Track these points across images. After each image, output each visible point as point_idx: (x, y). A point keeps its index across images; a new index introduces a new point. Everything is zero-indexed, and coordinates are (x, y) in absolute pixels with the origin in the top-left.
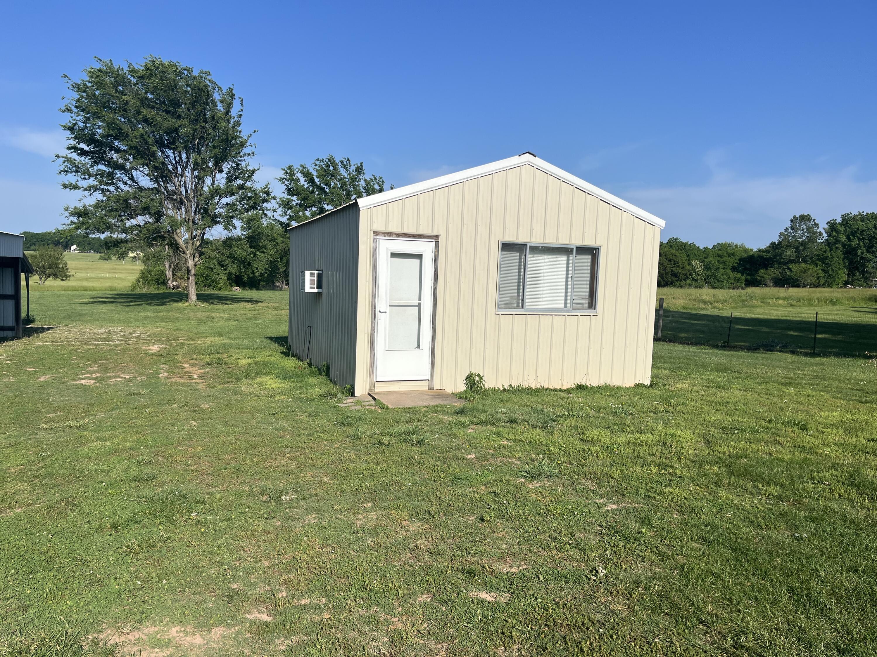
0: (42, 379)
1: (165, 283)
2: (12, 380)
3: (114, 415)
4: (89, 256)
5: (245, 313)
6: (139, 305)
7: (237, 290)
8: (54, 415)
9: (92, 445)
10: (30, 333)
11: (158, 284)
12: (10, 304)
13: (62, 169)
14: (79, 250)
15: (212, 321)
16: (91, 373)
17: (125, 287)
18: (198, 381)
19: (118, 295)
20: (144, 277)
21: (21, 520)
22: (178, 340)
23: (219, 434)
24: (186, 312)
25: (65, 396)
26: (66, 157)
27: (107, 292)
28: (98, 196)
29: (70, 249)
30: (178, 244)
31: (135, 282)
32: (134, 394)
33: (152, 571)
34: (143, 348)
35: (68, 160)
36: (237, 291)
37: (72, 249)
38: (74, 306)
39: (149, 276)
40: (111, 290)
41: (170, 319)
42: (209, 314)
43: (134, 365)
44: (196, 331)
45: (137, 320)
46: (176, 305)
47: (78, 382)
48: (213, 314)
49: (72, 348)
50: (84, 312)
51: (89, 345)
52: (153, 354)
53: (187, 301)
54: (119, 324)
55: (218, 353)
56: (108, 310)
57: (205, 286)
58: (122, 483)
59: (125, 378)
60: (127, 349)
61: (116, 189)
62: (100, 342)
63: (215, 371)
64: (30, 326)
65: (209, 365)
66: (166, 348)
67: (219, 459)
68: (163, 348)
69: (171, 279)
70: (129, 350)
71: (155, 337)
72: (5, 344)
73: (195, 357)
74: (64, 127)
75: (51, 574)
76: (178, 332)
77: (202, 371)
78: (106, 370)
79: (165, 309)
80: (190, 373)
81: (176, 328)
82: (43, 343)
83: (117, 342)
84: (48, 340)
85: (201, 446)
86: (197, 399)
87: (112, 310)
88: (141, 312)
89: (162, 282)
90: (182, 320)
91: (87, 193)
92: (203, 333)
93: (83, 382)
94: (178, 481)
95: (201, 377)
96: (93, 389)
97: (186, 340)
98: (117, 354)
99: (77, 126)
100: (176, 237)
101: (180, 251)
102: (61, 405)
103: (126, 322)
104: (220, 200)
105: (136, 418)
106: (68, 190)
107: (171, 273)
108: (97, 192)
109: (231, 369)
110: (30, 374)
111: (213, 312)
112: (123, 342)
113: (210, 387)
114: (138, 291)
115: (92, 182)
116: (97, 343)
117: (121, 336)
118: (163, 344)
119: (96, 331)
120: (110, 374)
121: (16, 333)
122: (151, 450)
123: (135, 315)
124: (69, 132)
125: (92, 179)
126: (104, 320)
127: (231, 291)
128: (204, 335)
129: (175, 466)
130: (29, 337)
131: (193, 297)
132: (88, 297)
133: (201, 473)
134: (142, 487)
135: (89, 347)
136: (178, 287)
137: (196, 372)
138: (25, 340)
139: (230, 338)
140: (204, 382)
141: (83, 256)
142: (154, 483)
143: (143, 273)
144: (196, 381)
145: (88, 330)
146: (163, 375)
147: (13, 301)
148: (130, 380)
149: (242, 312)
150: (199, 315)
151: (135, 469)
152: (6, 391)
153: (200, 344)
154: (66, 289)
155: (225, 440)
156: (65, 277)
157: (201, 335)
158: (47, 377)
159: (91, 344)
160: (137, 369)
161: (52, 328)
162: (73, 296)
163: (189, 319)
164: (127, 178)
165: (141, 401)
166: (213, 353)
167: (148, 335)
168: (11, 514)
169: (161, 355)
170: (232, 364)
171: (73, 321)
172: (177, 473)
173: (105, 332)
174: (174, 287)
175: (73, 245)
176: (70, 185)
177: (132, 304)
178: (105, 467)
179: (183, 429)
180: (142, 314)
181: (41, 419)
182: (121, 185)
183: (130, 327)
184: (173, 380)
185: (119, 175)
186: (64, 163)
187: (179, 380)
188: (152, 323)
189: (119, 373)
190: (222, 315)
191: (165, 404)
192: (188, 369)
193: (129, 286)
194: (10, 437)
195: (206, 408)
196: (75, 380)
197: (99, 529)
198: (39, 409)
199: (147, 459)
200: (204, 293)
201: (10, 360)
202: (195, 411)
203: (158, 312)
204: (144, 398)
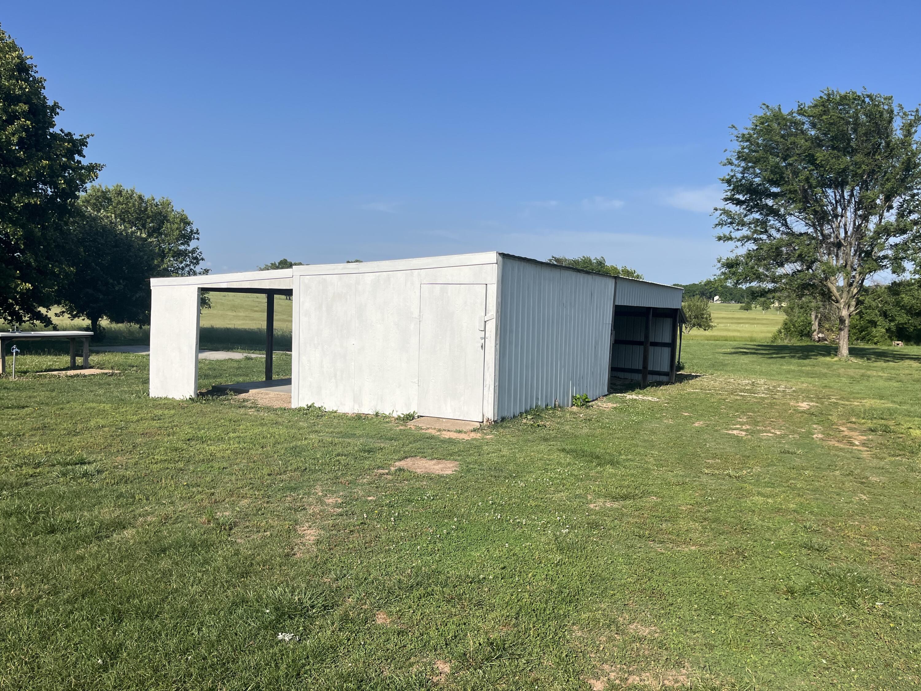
0: (696, 425)
1: (809, 335)
2: (671, 422)
3: (770, 472)
4: (730, 307)
5: (911, 373)
6: (781, 357)
7: (898, 344)
8: (713, 461)
9: (754, 499)
10: (682, 379)
11: (801, 336)
12: (667, 351)
13: (717, 223)
14: (721, 300)
15: (868, 380)
16: (742, 424)
17: (766, 338)
18: (860, 448)
19: (759, 346)
20: (787, 328)
21: (697, 558)
22: (830, 398)
23: (898, 516)
24: (835, 367)
25: (720, 444)
26: (724, 210)
27: (747, 343)
28: (751, 246)
29: (713, 300)
30: (831, 292)
31: (777, 334)
32: (789, 452)
33: (838, 653)
34: (792, 404)
35: (726, 212)
36: (899, 346)
37: (715, 300)
38: (717, 355)
39: (792, 327)
40: (751, 341)
41: (816, 374)
42: (863, 371)
43: (783, 421)
44: (849, 390)
45: (779, 374)
46: (822, 359)
47: (730, 432)
48: (869, 373)
49: (720, 397)
50: (726, 362)
51: (735, 395)
52: (803, 412)
53: (836, 355)
54: (762, 377)
55: (882, 419)
56: (750, 361)
57: (857, 339)
58: (791, 546)
59: (776, 434)
60: (774, 403)
61: (768, 237)
62: (746, 394)
63: (881, 440)
64: (680, 373)
65: (872, 431)
66: (817, 406)
67: (902, 546)
68: (814, 406)
69: (817, 330)
70: (777, 405)
71: (802, 393)
72: (661, 388)
73: (854, 420)
74: (723, 180)
75: (733, 621)
76: (827, 390)
77: (865, 438)
78: (756, 423)
79: (811, 364)
80: (850, 438)
81: (824, 385)
82: (693, 389)
83: (762, 395)
84: (697, 387)
85: (878, 525)
86: (863, 470)
87: (753, 361)
88: (784, 365)
89: (806, 333)
90: (831, 377)
91: (739, 244)
92: (858, 393)
93: (735, 432)
94: (855, 560)
95: (864, 445)
96: (745, 441)
97: (839, 399)
98: (764, 408)
99: (734, 178)
100: (830, 285)
101: (833, 300)
102: (718, 452)
103: (768, 374)
104: (887, 239)
105: (794, 479)
106: (722, 241)
107: (817, 323)
108: (750, 242)
109: (901, 440)
110: (686, 418)
111: (869, 370)
112: (768, 396)
113: (877, 458)
114: (779, 343)
115: (745, 232)
116: (743, 394)
117: (765, 389)
118: (813, 401)
119: (740, 381)
120: (761, 428)
121: (670, 379)
122: (818, 518)
123: (777, 368)
124: (726, 185)
125: (745, 229)
126: (746, 370)
127: (891, 345)
128: (860, 396)
129: (848, 542)
130: (681, 383)
131: (844, 351)
132: (729, 347)
133: (881, 558)
134: (814, 557)
135: (736, 397)
136: (824, 339)
137: (858, 439)
138: (678, 385)
139: (895, 402)
140: (868, 451)
141: (725, 306)
142: (827, 556)
143: (786, 324)
144: (859, 448)
145: (732, 380)
146: (818, 436)
147: (670, 349)
148: (782, 437)
149: (907, 372)
150: (851, 372)
151: (802, 534)
152: (668, 432)
153: (858, 406)
154: (708, 338)
155: (907, 524)
156: (707, 327)
157: (857, 395)
158: (701, 423)
159: (737, 395)
160: (787, 425)
161: (699, 376)
162: (716, 345)
163: (839, 376)
164: (780, 224)
165: (797, 462)
166: (875, 418)
167: (794, 391)
168: (687, 549)
169: (813, 414)
170: (902, 433)
171: (717, 370)
172: (851, 551)
173: (749, 383)
174: (820, 340)
175: (716, 295)
176: (725, 236)
177: (774, 356)
178: (770, 525)
179: (851, 502)
180: (785, 367)
181: (702, 464)
182: (773, 232)
183: (773, 380)
184: (831, 443)
185: (772, 222)
186: (721, 215)
187: (837, 444)
188: (796, 377)
189: (768, 428)
190: (880, 374)
191: (825, 470)
192: (846, 433)
193: (769, 338)
194: (677, 476)
195: (876, 481)
196: (726, 429)
197: (774, 589)
198: (698, 453)
199: (815, 527)
200: (856, 347)
201: (668, 403)
202: (862, 483)
203: (803, 366)
204: (800, 458)
